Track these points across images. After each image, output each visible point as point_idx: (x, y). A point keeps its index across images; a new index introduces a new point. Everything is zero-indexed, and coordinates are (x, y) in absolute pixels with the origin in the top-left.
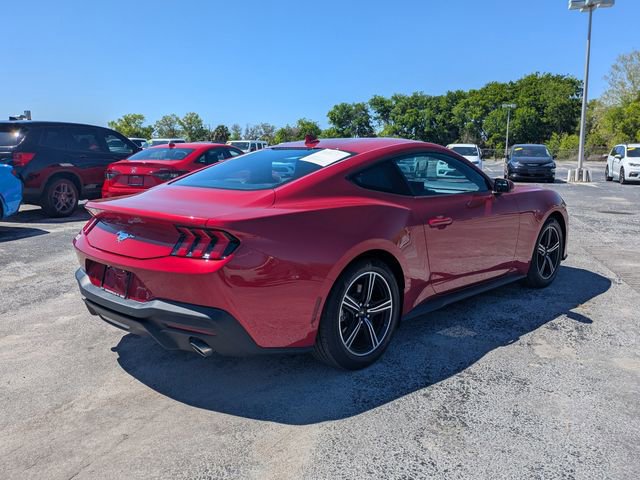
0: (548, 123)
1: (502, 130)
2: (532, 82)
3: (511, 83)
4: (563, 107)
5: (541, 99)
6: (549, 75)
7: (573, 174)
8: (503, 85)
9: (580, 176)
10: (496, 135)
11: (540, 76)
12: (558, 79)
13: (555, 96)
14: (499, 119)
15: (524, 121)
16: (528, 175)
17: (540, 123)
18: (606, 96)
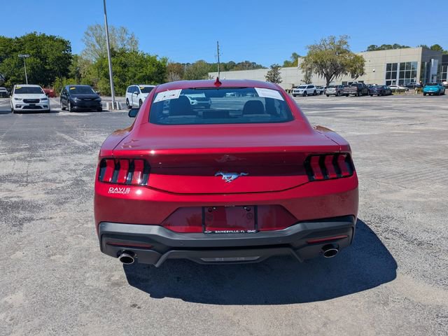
0: (51, 70)
1: (17, 74)
2: (32, 39)
3: (16, 38)
4: (59, 58)
5: (43, 52)
6: (44, 35)
7: (111, 105)
8: (11, 40)
9: (115, 106)
10: (12, 78)
11: (38, 35)
12: (52, 38)
13: (52, 50)
14: (12, 65)
15: (33, 67)
16: (85, 107)
17: (45, 70)
18: (84, 53)
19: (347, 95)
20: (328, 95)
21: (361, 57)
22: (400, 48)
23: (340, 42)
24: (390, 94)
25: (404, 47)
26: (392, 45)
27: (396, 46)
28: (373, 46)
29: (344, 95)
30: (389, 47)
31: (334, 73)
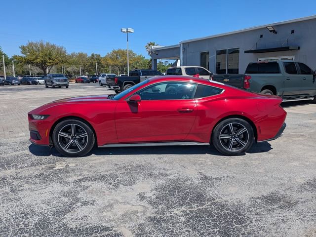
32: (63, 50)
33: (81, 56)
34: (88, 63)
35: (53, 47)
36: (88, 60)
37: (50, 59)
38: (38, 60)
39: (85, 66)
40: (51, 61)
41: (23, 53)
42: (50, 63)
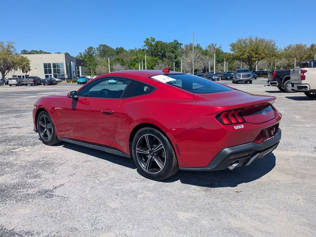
19: (26, 85)
20: (11, 85)
21: (26, 58)
22: (44, 53)
23: (8, 46)
24: (56, 84)
25: (46, 53)
26: (38, 51)
27: (41, 52)
28: (25, 51)
29: (24, 85)
30: (37, 52)
31: (7, 69)
32: (273, 43)
33: (299, 47)
34: (305, 56)
35: (262, 41)
36: (305, 52)
37: (256, 54)
38: (245, 56)
39: (301, 59)
40: (257, 56)
41: (232, 50)
42: (256, 58)
